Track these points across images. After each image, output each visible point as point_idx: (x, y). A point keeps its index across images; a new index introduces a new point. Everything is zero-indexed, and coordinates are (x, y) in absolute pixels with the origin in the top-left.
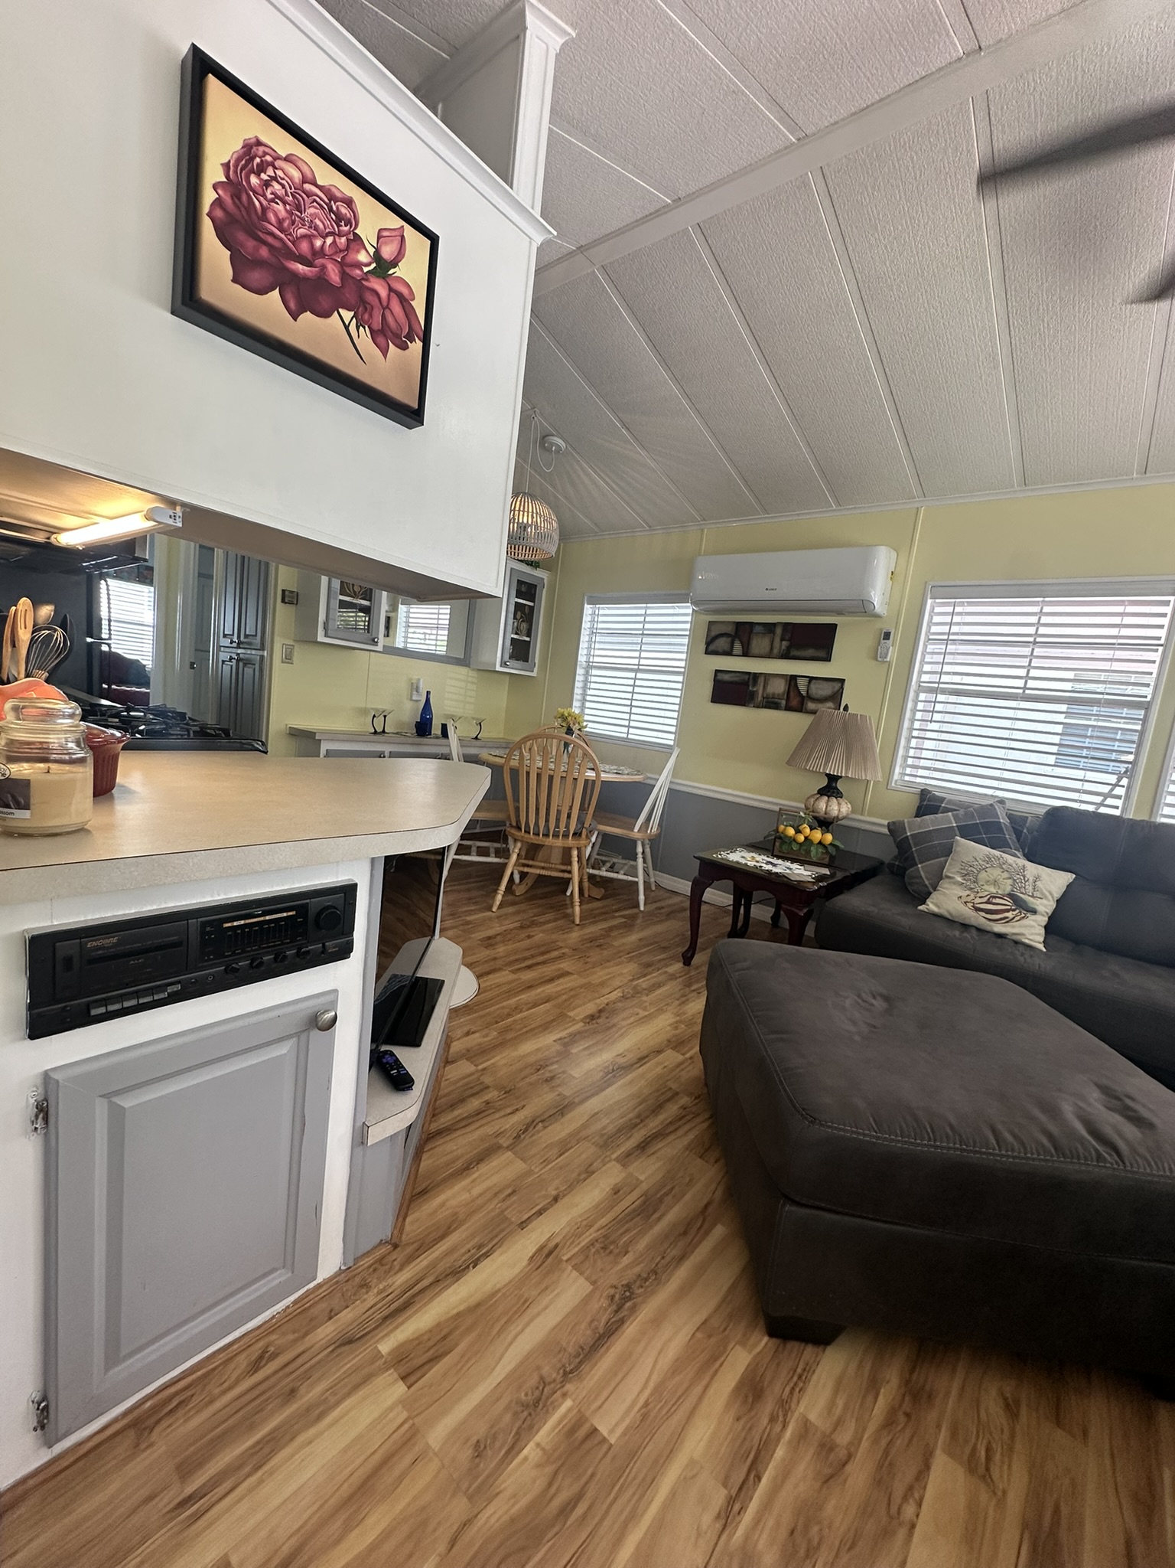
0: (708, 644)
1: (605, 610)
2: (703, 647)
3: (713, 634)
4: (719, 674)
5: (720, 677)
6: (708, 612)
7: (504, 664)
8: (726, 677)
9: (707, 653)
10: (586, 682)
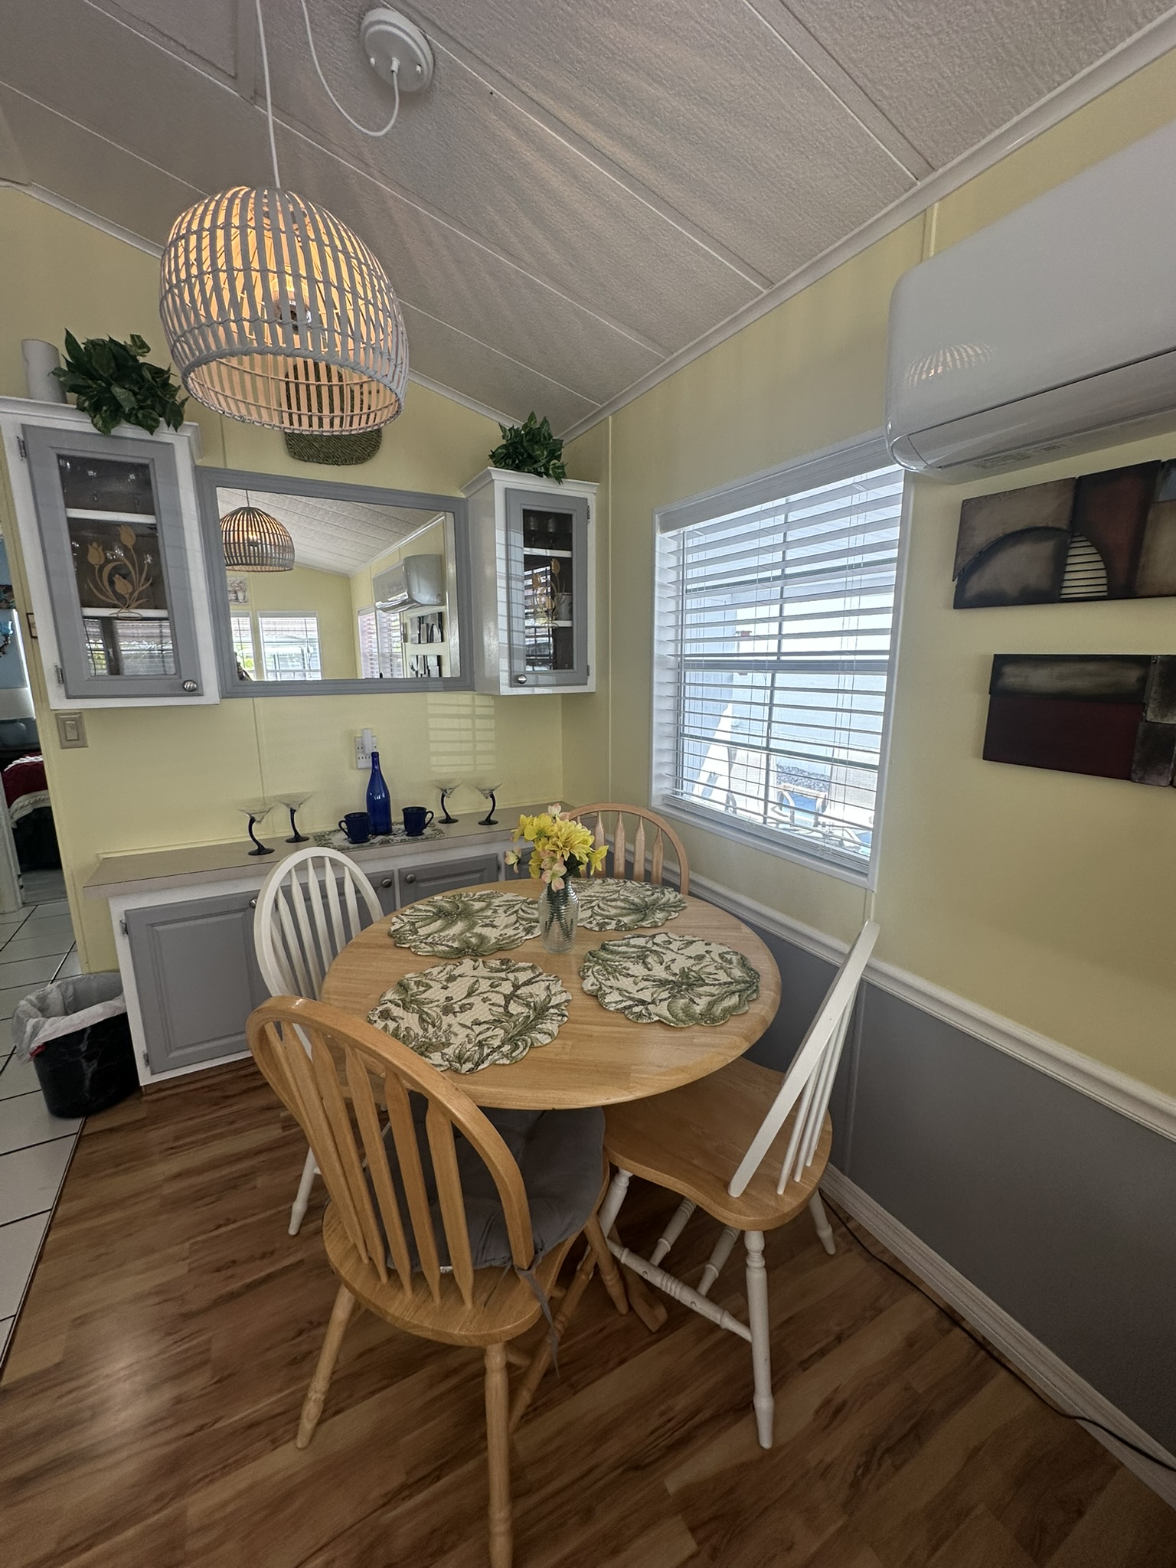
0: (963, 575)
1: (697, 533)
2: (946, 586)
3: (980, 539)
4: (1008, 670)
5: (1014, 677)
6: (953, 469)
7: (515, 681)
8: (1040, 679)
9: (962, 601)
10: (679, 698)
